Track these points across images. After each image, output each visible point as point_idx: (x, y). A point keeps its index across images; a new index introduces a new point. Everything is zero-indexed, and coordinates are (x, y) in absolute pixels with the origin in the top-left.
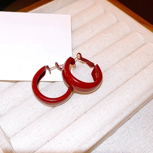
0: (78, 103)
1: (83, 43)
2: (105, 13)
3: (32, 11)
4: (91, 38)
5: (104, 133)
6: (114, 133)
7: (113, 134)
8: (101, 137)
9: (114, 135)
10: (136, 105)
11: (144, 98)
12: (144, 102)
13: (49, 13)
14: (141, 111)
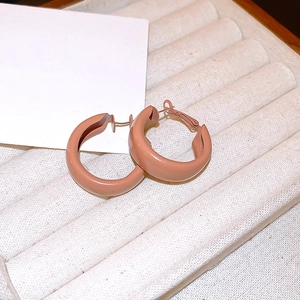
0: (149, 200)
1: (170, 79)
2: (219, 18)
3: (72, 6)
4: (187, 69)
5: (197, 264)
6: (218, 264)
7: (214, 266)
8: (189, 272)
9: (217, 269)
10: (266, 212)
11: (285, 198)
12: (283, 207)
13: (106, 13)
14: (277, 225)
